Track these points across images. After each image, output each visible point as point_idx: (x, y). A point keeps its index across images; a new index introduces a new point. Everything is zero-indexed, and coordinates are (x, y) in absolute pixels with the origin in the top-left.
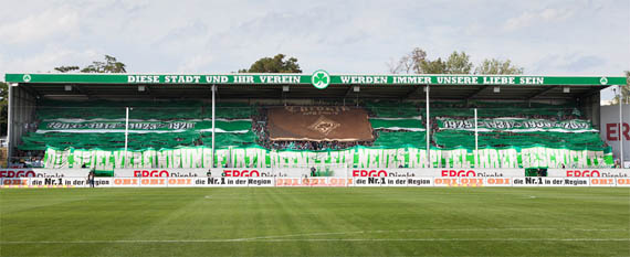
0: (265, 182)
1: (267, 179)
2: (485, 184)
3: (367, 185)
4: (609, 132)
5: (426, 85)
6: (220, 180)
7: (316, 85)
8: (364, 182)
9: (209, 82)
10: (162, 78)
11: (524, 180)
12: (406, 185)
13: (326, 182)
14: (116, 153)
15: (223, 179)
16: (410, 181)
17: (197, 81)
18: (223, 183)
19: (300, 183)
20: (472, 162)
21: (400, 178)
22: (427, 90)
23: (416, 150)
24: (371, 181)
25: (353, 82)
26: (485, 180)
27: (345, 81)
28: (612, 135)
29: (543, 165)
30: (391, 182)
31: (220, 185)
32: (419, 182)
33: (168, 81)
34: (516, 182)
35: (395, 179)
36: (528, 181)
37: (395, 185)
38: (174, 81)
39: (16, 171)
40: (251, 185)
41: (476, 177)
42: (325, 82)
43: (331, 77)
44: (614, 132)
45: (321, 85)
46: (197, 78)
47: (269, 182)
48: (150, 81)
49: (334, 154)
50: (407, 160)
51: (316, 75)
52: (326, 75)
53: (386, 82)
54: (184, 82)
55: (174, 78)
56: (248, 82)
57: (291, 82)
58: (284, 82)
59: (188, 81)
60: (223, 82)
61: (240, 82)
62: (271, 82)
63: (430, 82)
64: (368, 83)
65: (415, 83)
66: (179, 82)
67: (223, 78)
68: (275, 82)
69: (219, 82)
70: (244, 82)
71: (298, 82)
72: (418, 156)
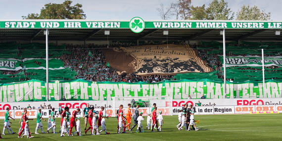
2: (277, 111)
5: (222, 30)
7: (134, 30)
9: (43, 27)
10: (3, 24)
12: (213, 112)
16: (216, 110)
17: (33, 27)
21: (208, 108)
22: (223, 33)
23: (213, 84)
25: (164, 27)
27: (157, 26)
33: (7, 26)
35: (203, 108)
37: (204, 113)
38: (13, 27)
41: (265, 106)
42: (141, 27)
43: (146, 23)
45: (138, 30)
49: (146, 86)
50: (205, 91)
51: (133, 21)
53: (190, 27)
54: (21, 27)
55: (13, 24)
56: (76, 27)
57: (112, 27)
58: (106, 27)
59: (25, 27)
60: (55, 27)
61: (69, 27)
62: (96, 27)
63: (226, 27)
64: (176, 27)
65: (214, 27)
66: (17, 27)
67: (54, 24)
68: (99, 27)
69: (51, 27)
70: (73, 27)
71: (119, 26)
72: (214, 89)
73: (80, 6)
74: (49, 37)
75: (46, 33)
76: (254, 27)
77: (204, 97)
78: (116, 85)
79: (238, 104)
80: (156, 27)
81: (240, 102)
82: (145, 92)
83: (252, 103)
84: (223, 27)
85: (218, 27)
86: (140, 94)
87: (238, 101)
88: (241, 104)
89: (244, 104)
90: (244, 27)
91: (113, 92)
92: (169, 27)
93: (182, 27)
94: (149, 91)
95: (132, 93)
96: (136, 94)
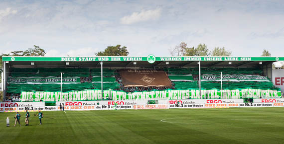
0: (128, 107)
1: (129, 105)
2: (228, 106)
3: (175, 107)
4: (276, 81)
6: (108, 107)
7: (149, 62)
8: (174, 106)
9: (100, 60)
10: (78, 58)
11: (244, 104)
12: (192, 107)
13: (157, 106)
14: (56, 93)
15: (109, 106)
16: (194, 106)
17: (94, 60)
18: (109, 108)
19: (145, 107)
20: (220, 95)
21: (190, 104)
22: (199, 63)
23: (194, 90)
24: (177, 106)
25: (166, 60)
26: (227, 104)
28: (278, 83)
29: (251, 97)
30: (186, 106)
31: (108, 109)
32: (198, 106)
33: (80, 60)
34: (241, 105)
35: (187, 105)
36: (246, 105)
37: (187, 107)
38: (83, 60)
39: (9, 103)
40: (122, 109)
41: (222, 103)
42: (154, 60)
43: (156, 58)
44: (279, 81)
45: (152, 62)
46: (94, 58)
47: (130, 107)
48: (72, 60)
49: (157, 92)
50: (190, 95)
51: (149, 57)
52: (153, 57)
53: (181, 60)
54: (88, 60)
55: (83, 58)
56: (118, 60)
57: (137, 60)
58: (135, 60)
59: (90, 60)
60: (106, 60)
61: (114, 60)
62: (129, 60)
63: (201, 60)
64: (173, 60)
65: (194, 60)
66: (86, 60)
67: (106, 58)
68: (131, 60)
69: (104, 60)
70: (116, 60)
71: (141, 60)
72: (195, 93)
73: (126, 48)
74: (103, 65)
75: (102, 64)
76: (217, 60)
77: (189, 99)
78: (141, 93)
80: (162, 60)
82: (157, 95)
84: (199, 60)
85: (196, 60)
86: (155, 96)
91: (140, 96)
92: (169, 60)
93: (176, 60)
94: (159, 95)
95: (150, 96)
96: (153, 97)
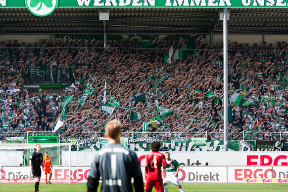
7: (34, 10)
25: (97, 4)
53: (153, 4)
63: (229, 4)
64: (122, 4)
65: (204, 4)
79: (249, 163)
81: (252, 160)
83: (280, 161)
84: (222, 4)
85: (212, 4)
87: (249, 158)
88: (255, 163)
89: (263, 164)
90: (268, 4)
92: (108, 4)
93: (136, 4)
